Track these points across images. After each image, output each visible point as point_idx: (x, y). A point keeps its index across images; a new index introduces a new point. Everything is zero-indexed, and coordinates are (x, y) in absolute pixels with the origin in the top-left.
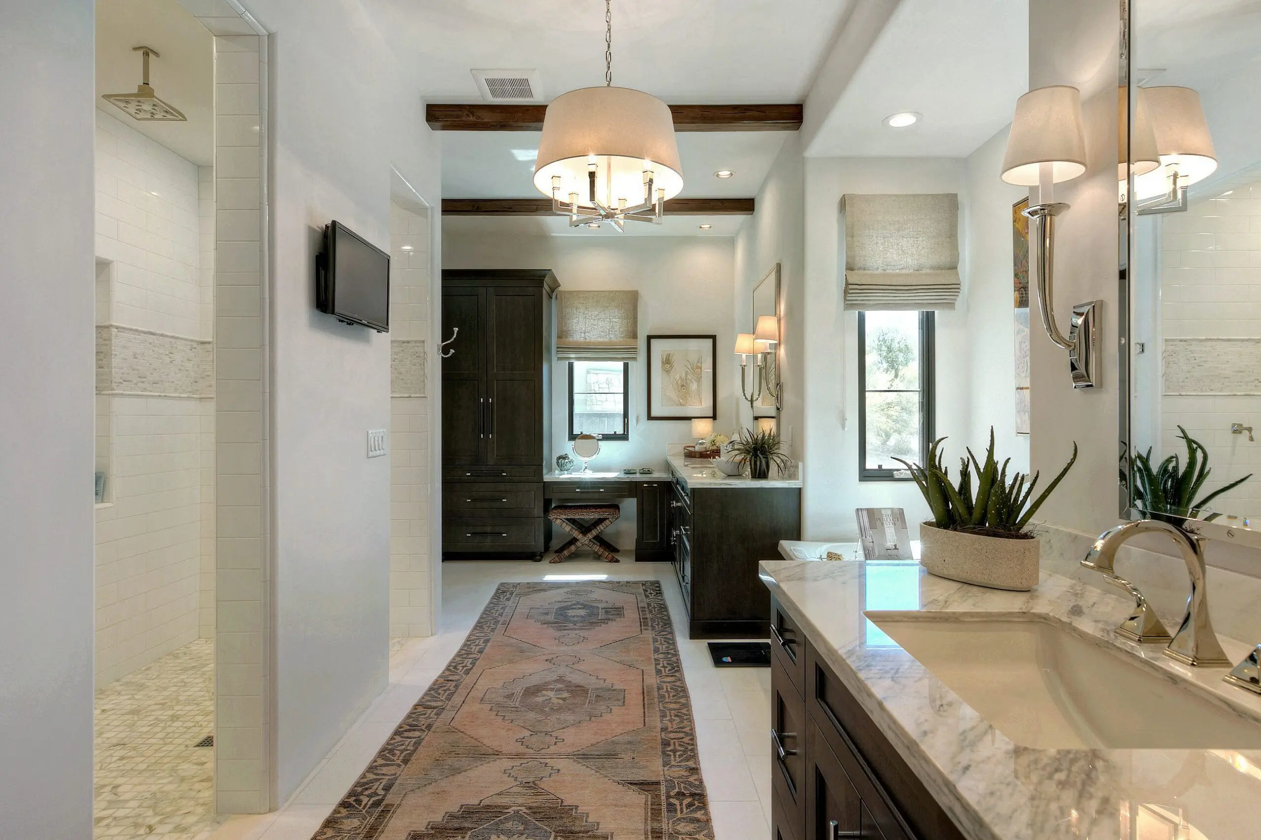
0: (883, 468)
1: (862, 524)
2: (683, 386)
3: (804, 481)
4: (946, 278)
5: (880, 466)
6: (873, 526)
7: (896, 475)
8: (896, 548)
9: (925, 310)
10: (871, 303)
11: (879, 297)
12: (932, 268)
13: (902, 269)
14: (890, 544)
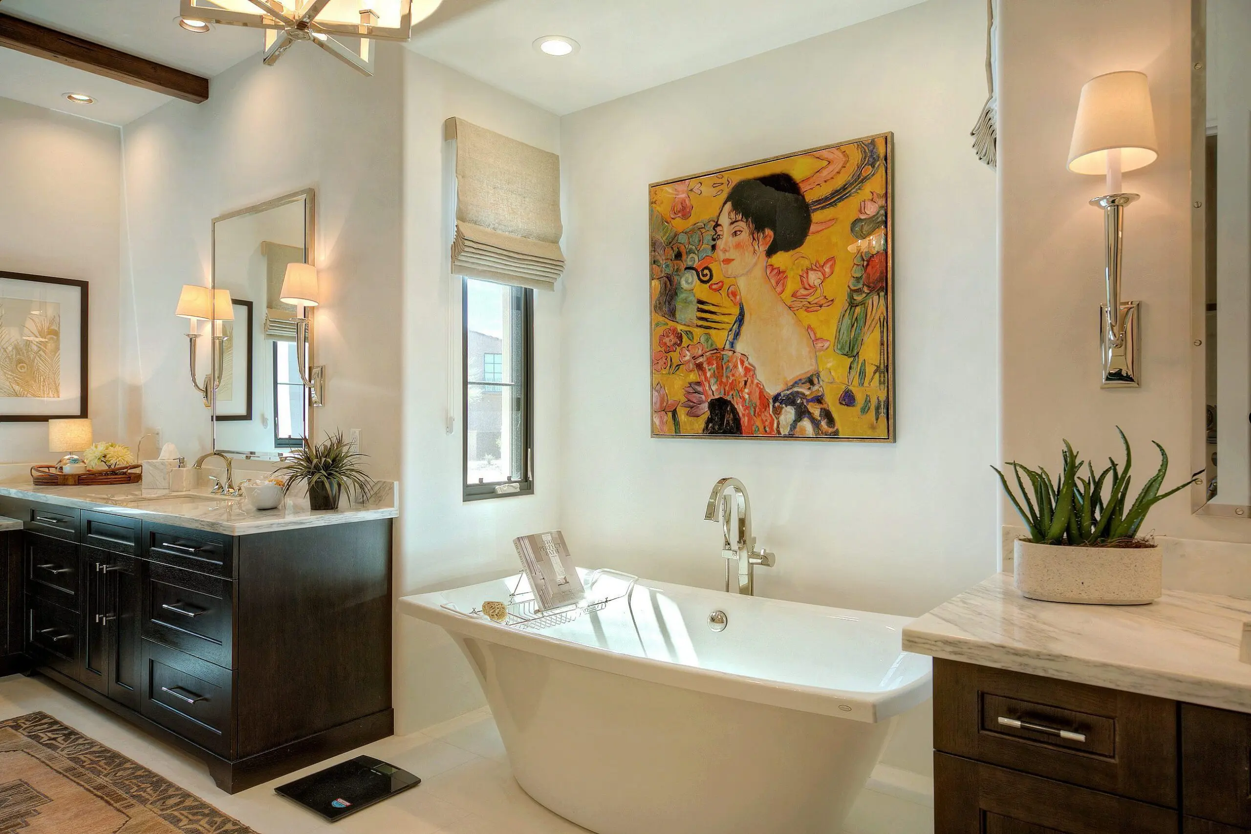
0: (485, 481)
1: (528, 558)
2: (20, 361)
3: (401, 509)
4: (547, 252)
5: (481, 480)
6: (539, 559)
7: (499, 490)
8: (567, 582)
9: (523, 286)
10: (480, 268)
11: (488, 262)
12: (539, 238)
13: (512, 232)
14: (560, 578)
